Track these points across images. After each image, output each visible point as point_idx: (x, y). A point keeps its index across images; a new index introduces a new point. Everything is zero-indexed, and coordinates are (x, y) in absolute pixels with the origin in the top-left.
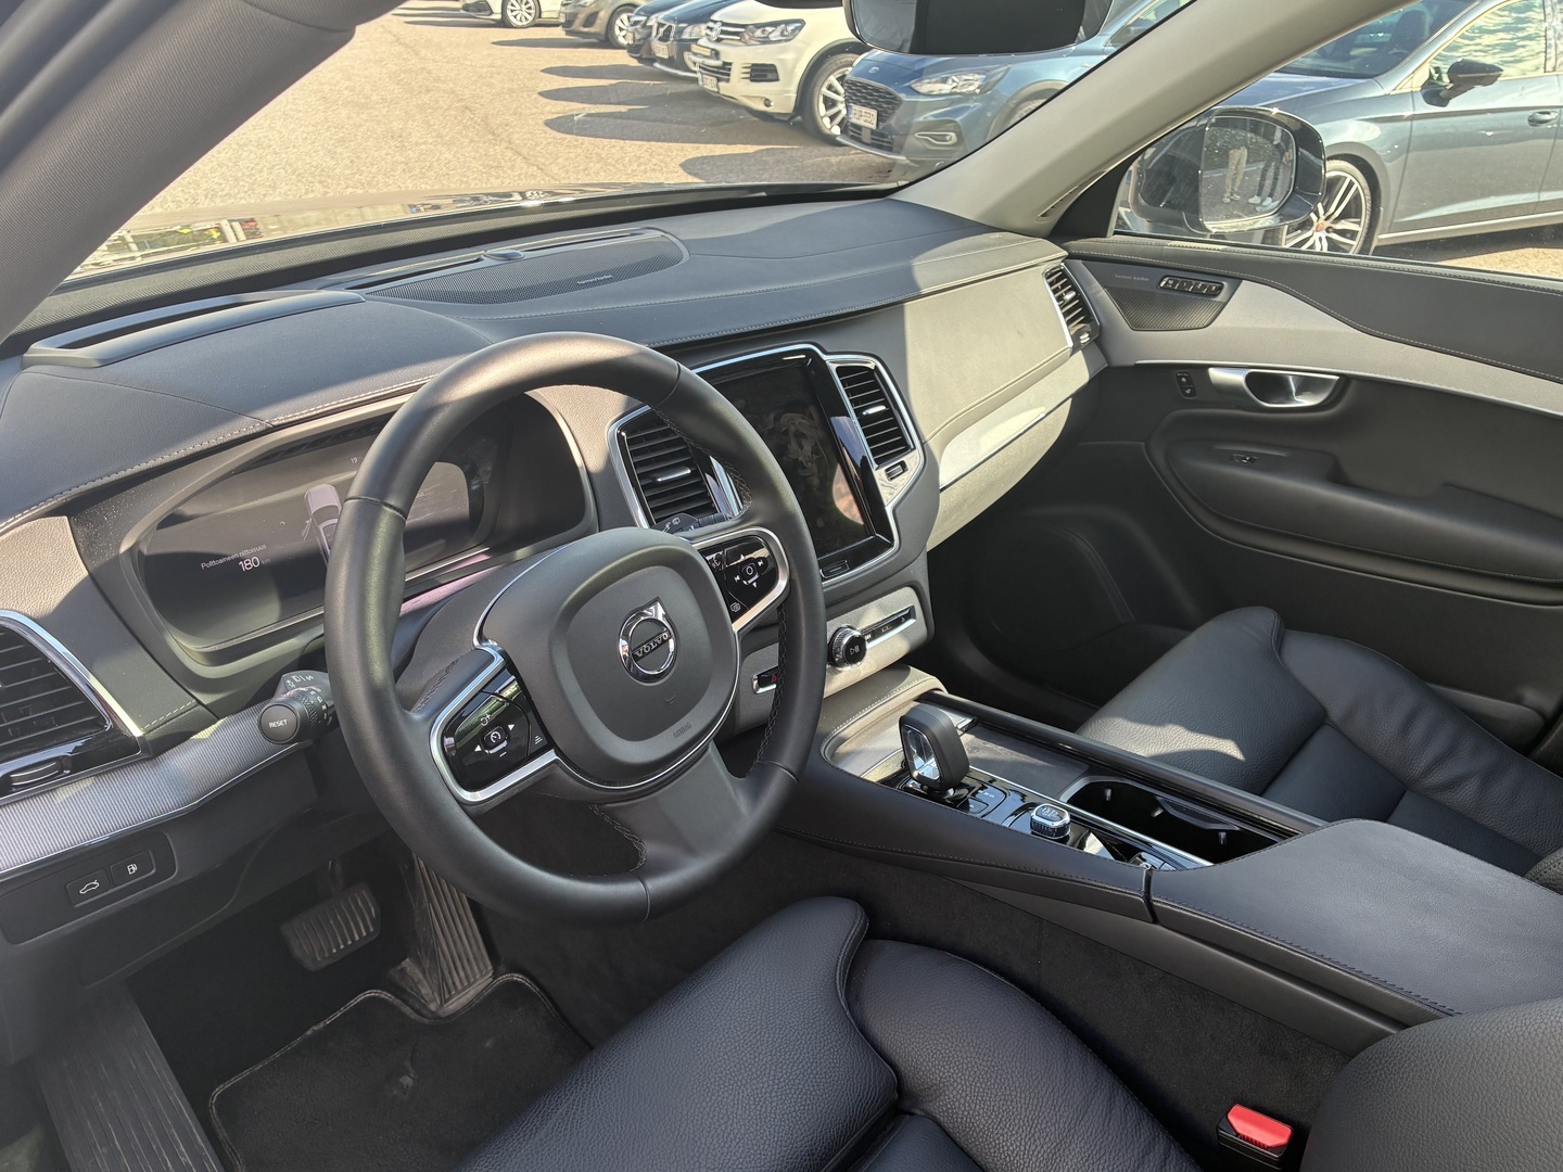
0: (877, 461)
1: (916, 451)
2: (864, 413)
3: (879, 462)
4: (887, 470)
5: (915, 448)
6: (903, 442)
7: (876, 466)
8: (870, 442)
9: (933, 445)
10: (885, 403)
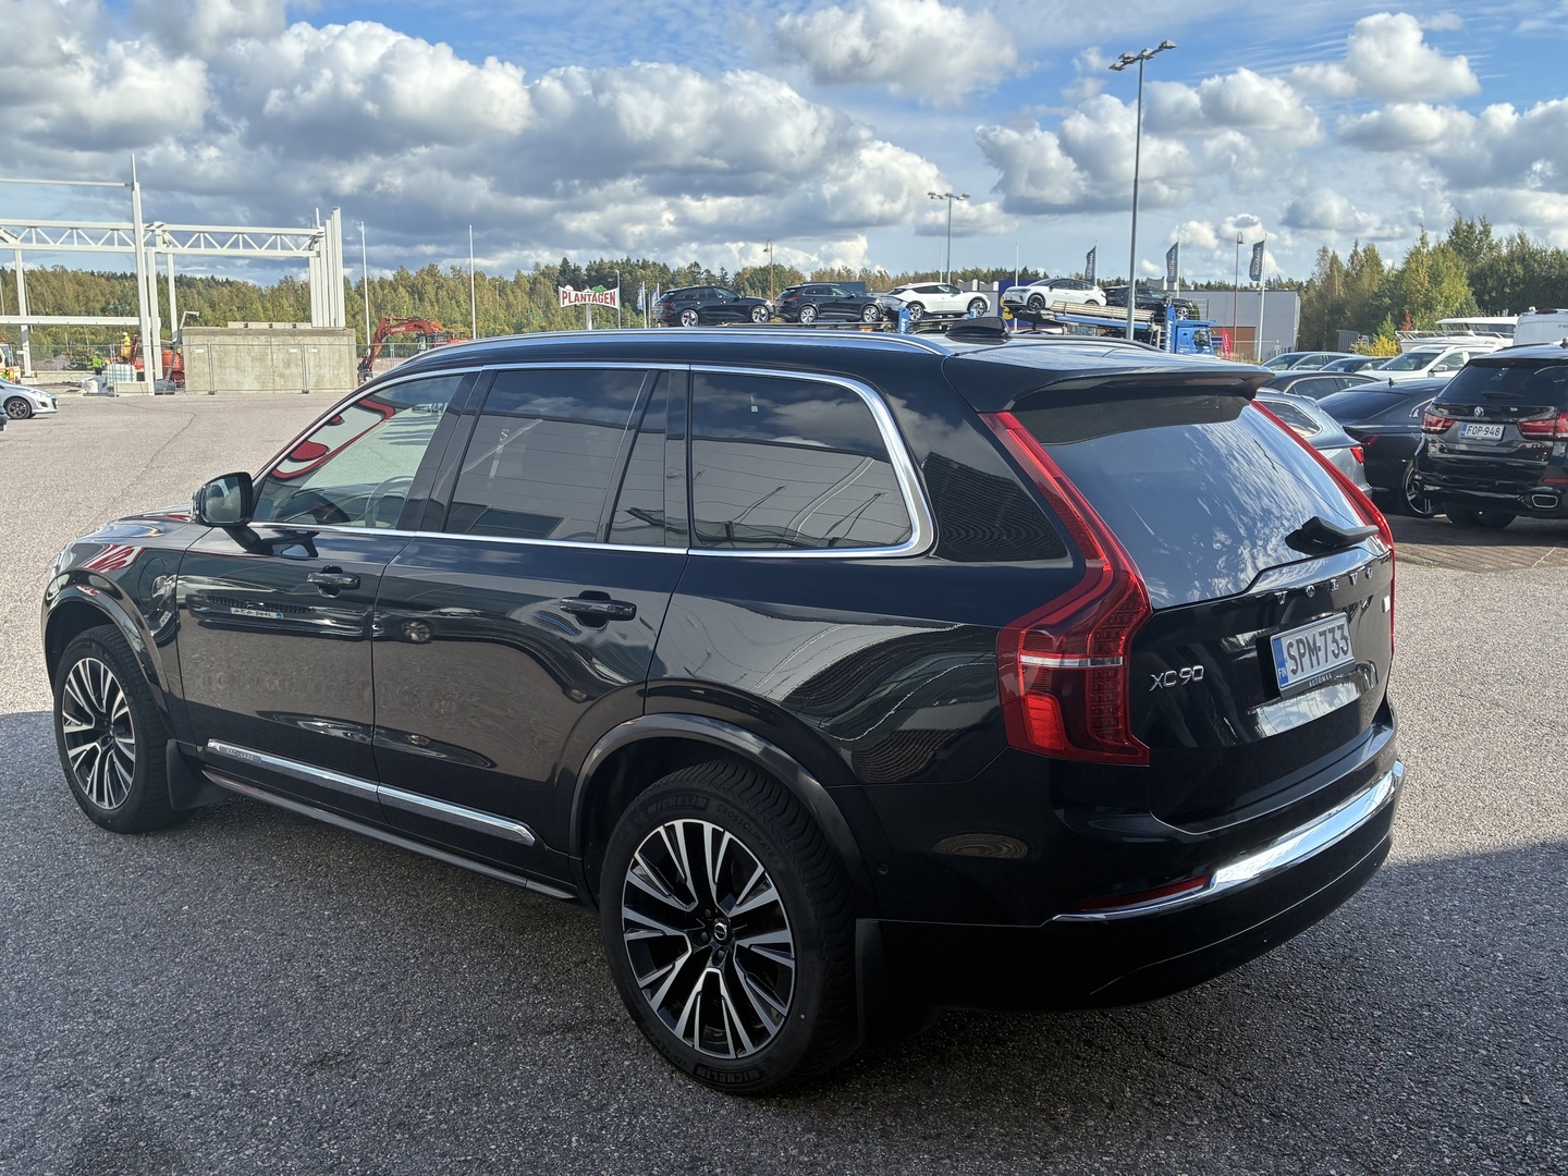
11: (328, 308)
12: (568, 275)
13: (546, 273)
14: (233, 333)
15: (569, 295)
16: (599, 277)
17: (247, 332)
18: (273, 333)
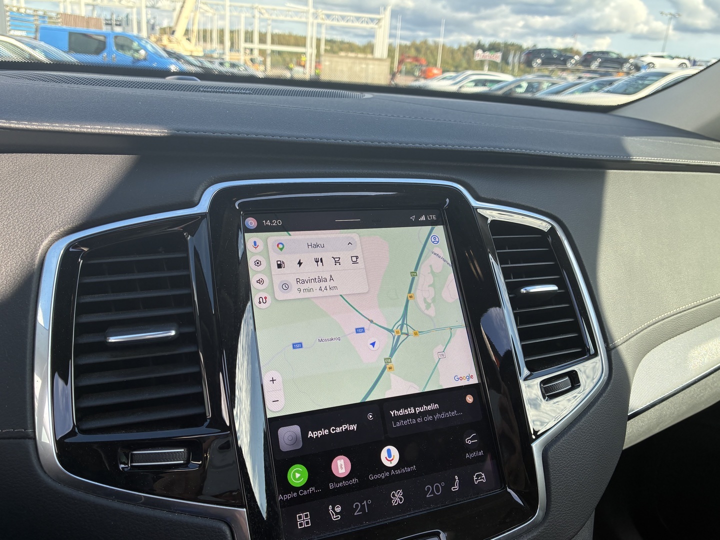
0: (529, 365)
1: (598, 358)
2: (523, 291)
3: (534, 367)
4: (543, 382)
5: (596, 354)
6: (579, 342)
7: (526, 372)
8: (523, 334)
9: (626, 352)
10: (559, 282)
11: (381, 51)
12: (480, 46)
13: (471, 46)
14: (341, 57)
15: (479, 55)
16: (493, 48)
17: (347, 57)
18: (356, 58)
